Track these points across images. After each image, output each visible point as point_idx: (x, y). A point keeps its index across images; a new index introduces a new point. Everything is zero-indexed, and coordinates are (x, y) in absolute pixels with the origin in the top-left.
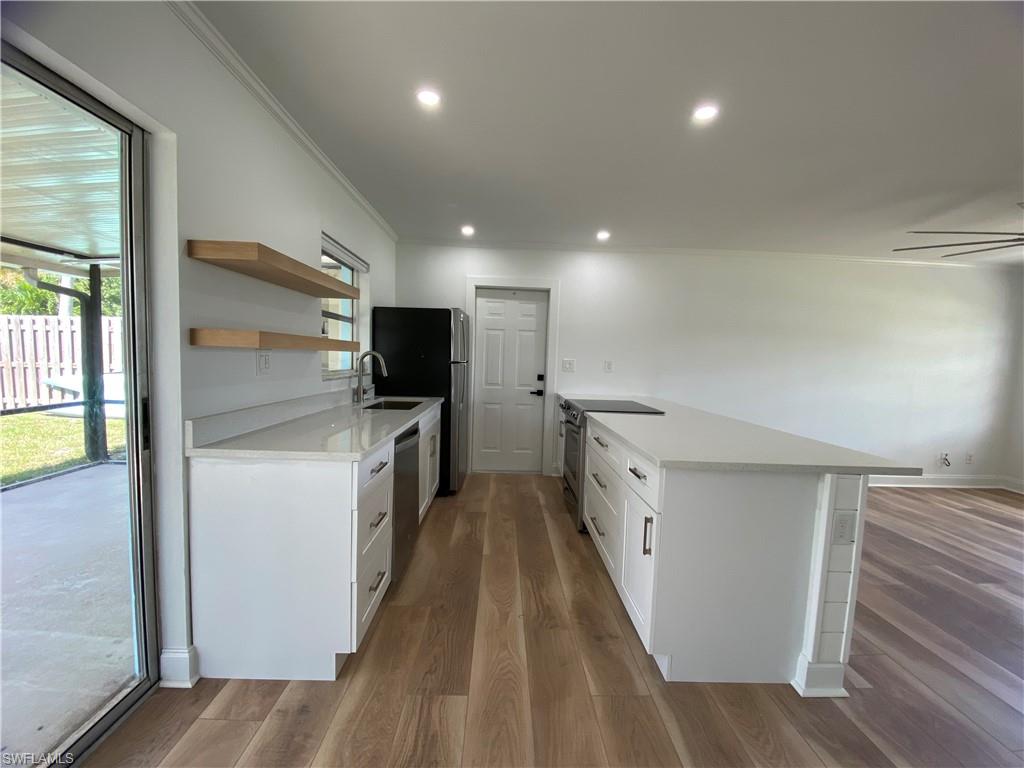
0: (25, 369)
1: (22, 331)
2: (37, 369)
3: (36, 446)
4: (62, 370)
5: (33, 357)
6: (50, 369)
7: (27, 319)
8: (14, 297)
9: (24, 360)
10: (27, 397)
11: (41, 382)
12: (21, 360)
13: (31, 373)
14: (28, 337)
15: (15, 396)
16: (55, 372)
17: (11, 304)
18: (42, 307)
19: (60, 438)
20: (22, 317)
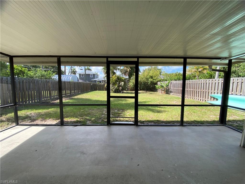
0: (206, 92)
1: (206, 83)
2: (209, 92)
3: (206, 113)
4: (214, 93)
5: (208, 89)
6: (212, 92)
7: (208, 80)
8: (206, 75)
9: (206, 90)
10: (205, 98)
11: (209, 95)
12: (205, 90)
13: (207, 93)
14: (208, 84)
15: (203, 98)
16: (213, 93)
17: (205, 77)
18: (211, 77)
19: (212, 112)
20: (207, 80)
